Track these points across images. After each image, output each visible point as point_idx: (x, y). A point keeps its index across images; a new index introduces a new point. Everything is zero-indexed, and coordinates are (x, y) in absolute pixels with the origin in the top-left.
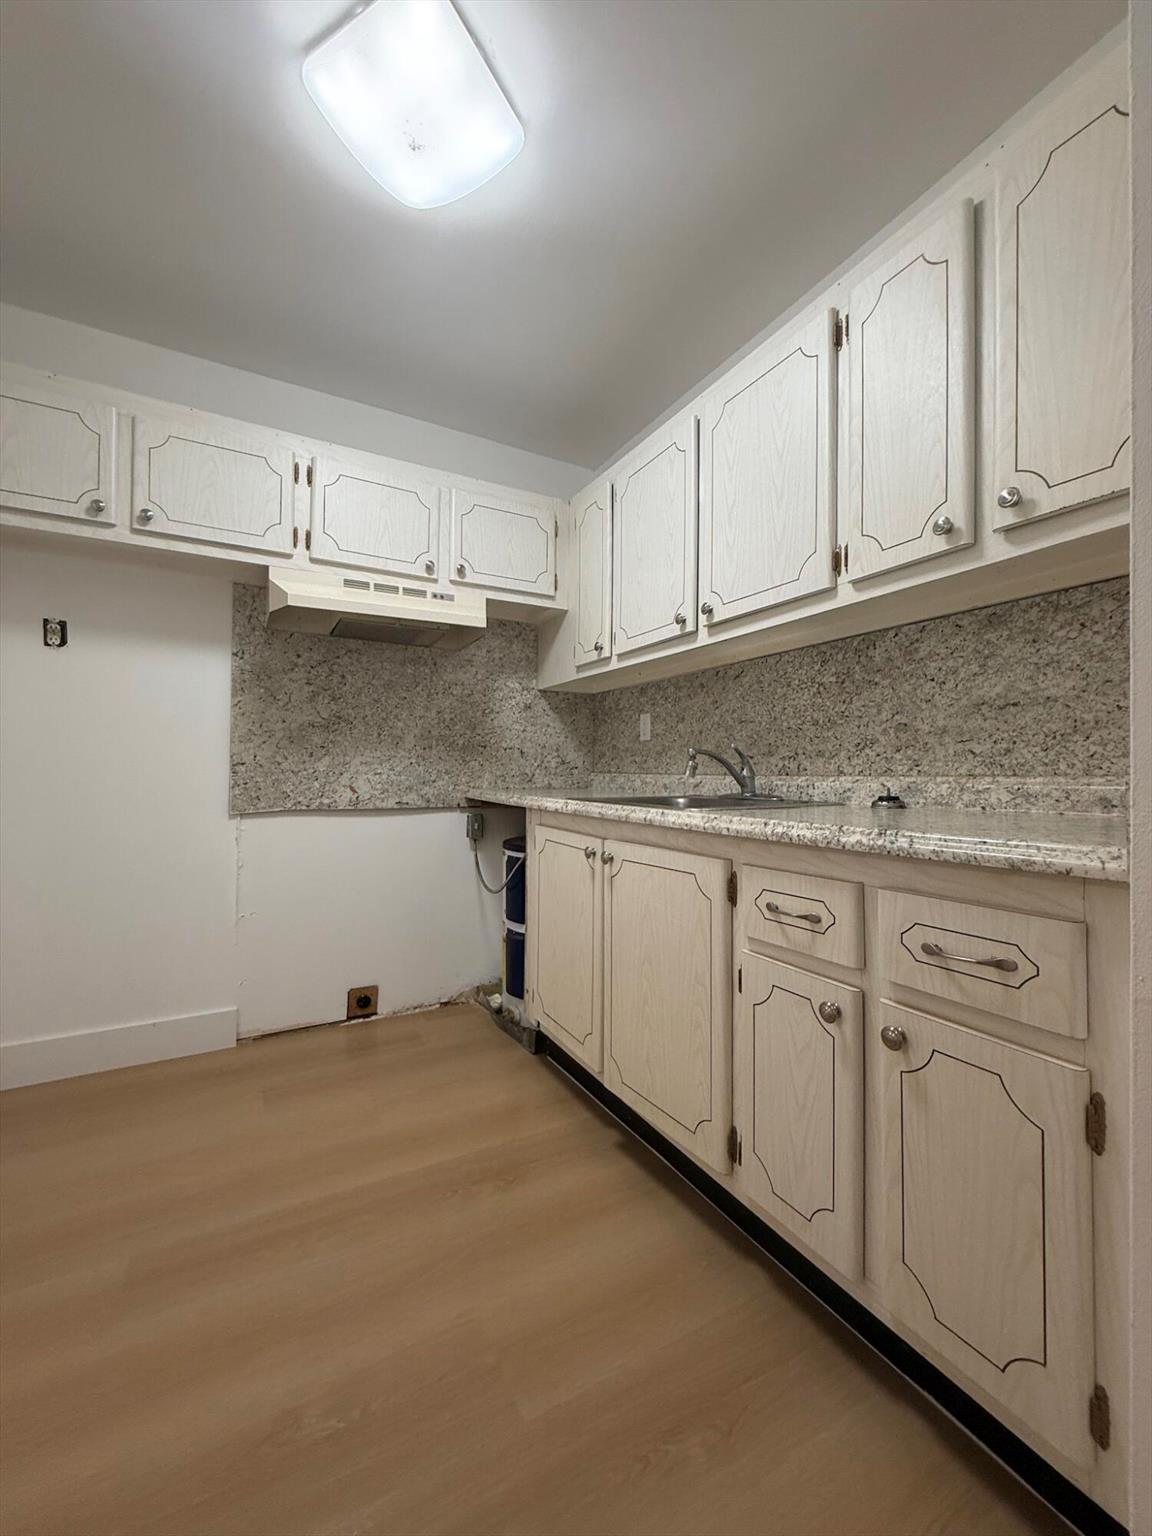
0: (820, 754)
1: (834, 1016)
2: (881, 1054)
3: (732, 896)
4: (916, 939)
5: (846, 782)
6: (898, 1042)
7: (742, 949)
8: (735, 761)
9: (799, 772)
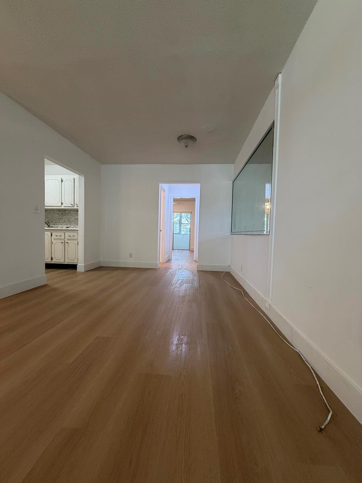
0: (59, 222)
1: (62, 243)
2: (66, 244)
3: (52, 235)
4: (68, 235)
5: (63, 226)
6: (67, 243)
7: (53, 239)
8: (47, 223)
9: (56, 224)
